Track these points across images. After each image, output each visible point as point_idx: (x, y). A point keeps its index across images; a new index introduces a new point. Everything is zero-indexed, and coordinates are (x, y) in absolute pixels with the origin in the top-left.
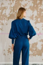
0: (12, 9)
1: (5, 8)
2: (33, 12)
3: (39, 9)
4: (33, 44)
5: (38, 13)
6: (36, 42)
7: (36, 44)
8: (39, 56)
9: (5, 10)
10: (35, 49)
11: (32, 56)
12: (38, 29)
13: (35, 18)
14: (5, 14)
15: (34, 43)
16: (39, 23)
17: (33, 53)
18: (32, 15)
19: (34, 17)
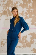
2: (23, 9)
3: (28, 6)
4: (23, 37)
5: (28, 10)
7: (26, 37)
8: (28, 47)
10: (25, 41)
11: (22, 47)
13: (25, 14)
17: (23, 45)
18: (22, 12)
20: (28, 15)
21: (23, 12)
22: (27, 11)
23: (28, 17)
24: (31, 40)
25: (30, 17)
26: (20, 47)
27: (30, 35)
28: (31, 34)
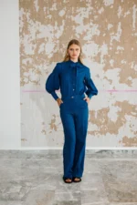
0: (58, 42)
1: (43, 40)
2: (99, 47)
3: (111, 41)
4: (100, 111)
5: (111, 48)
6: (105, 106)
7: (107, 110)
8: (111, 134)
9: (43, 44)
10: (104, 120)
11: (99, 134)
12: (111, 81)
13: (104, 58)
14: (44, 51)
15: (103, 110)
16: (112, 68)
17: (101, 129)
18: (97, 53)
19: (102, 56)
20: (111, 62)
21: (99, 54)
22: (109, 51)
23: (112, 65)
24: (119, 119)
25: (116, 65)
26: (93, 133)
27: (115, 105)
28: (118, 104)
